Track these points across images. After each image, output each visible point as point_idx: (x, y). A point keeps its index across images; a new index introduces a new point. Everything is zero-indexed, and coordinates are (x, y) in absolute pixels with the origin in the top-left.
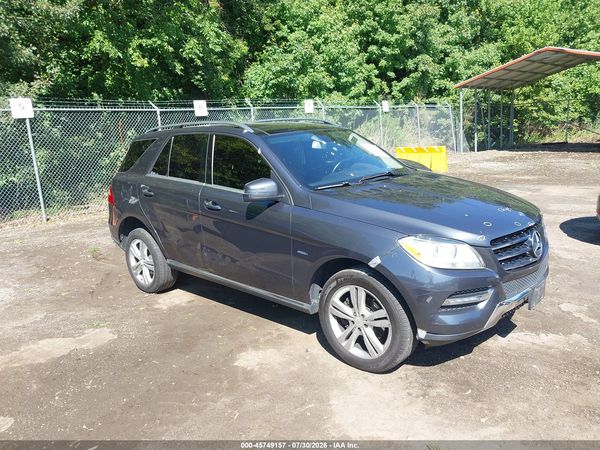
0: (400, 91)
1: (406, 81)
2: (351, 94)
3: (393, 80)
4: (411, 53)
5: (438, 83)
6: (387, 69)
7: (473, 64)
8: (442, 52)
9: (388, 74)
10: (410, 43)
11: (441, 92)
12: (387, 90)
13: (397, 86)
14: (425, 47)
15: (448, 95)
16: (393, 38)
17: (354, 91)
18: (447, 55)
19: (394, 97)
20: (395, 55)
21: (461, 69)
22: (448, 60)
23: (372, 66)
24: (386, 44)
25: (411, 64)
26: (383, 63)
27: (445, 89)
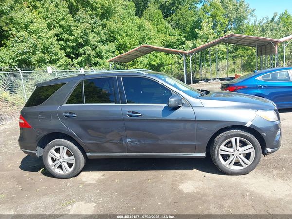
0: (77, 64)
1: (80, 59)
2: (58, 65)
3: (74, 58)
4: (81, 45)
5: (94, 60)
6: (70, 53)
7: (108, 51)
8: (93, 46)
9: (71, 55)
10: (80, 40)
11: (96, 64)
12: (71, 63)
13: (76, 61)
14: (87, 43)
15: (100, 65)
16: (72, 38)
17: (59, 63)
18: (96, 47)
19: (75, 67)
20: (74, 46)
21: (103, 54)
22: (97, 49)
23: (63, 51)
24: (68, 40)
25: (81, 50)
26: (68, 50)
27: (98, 62)
